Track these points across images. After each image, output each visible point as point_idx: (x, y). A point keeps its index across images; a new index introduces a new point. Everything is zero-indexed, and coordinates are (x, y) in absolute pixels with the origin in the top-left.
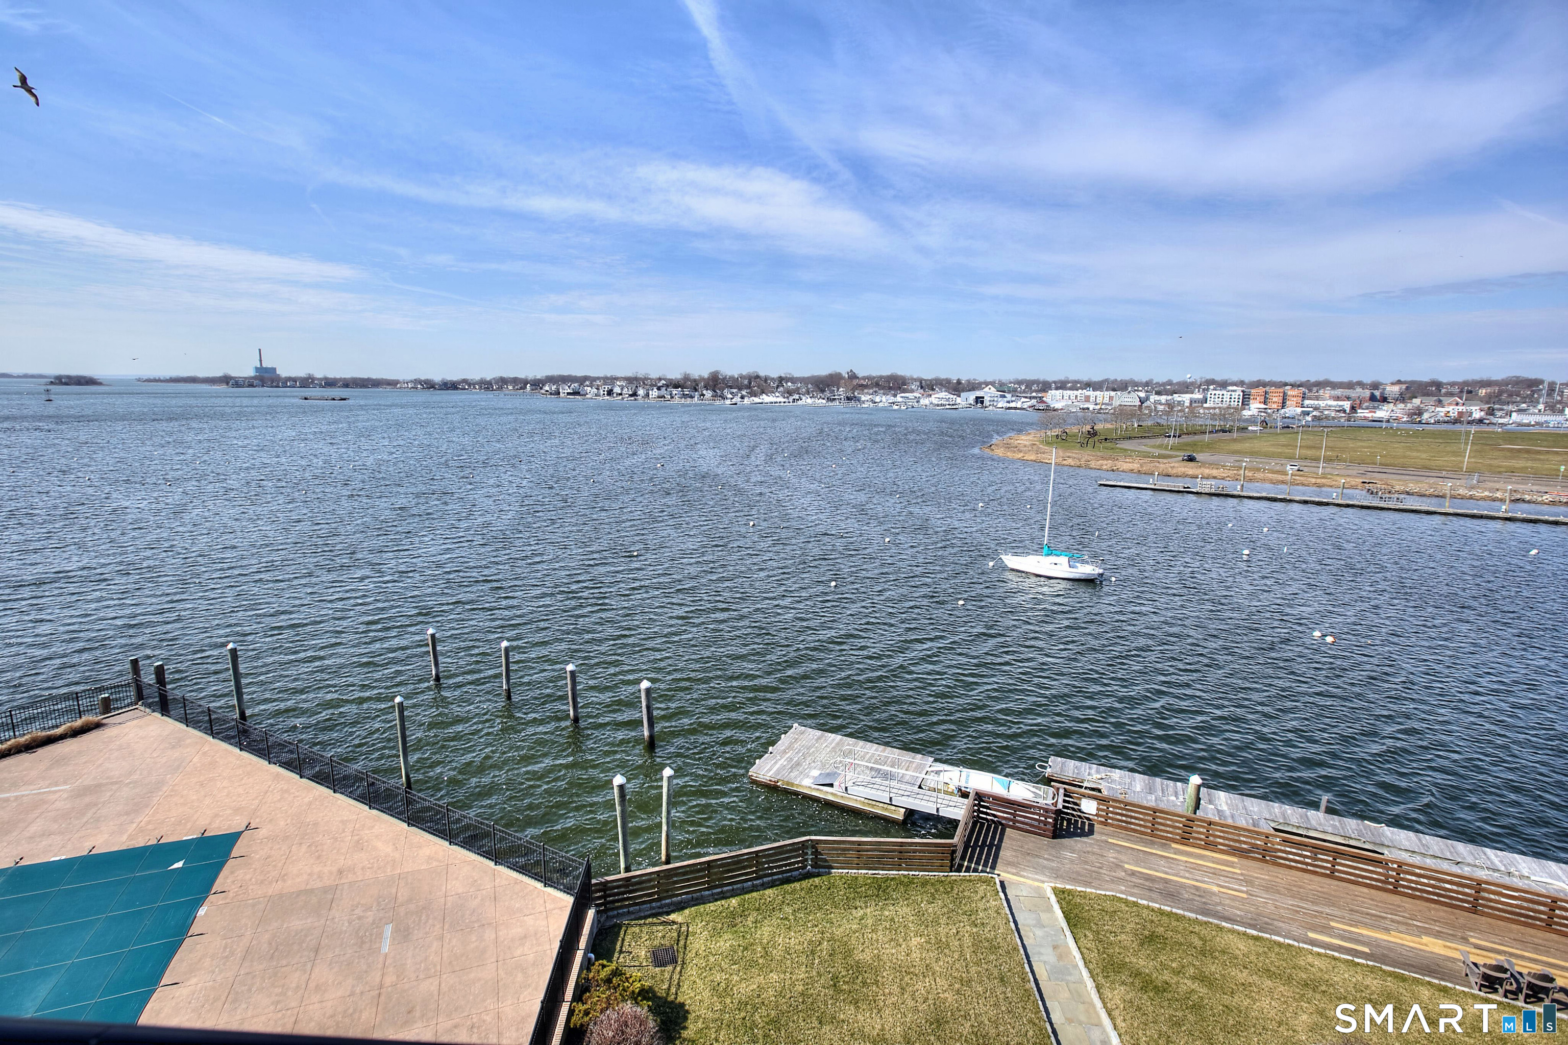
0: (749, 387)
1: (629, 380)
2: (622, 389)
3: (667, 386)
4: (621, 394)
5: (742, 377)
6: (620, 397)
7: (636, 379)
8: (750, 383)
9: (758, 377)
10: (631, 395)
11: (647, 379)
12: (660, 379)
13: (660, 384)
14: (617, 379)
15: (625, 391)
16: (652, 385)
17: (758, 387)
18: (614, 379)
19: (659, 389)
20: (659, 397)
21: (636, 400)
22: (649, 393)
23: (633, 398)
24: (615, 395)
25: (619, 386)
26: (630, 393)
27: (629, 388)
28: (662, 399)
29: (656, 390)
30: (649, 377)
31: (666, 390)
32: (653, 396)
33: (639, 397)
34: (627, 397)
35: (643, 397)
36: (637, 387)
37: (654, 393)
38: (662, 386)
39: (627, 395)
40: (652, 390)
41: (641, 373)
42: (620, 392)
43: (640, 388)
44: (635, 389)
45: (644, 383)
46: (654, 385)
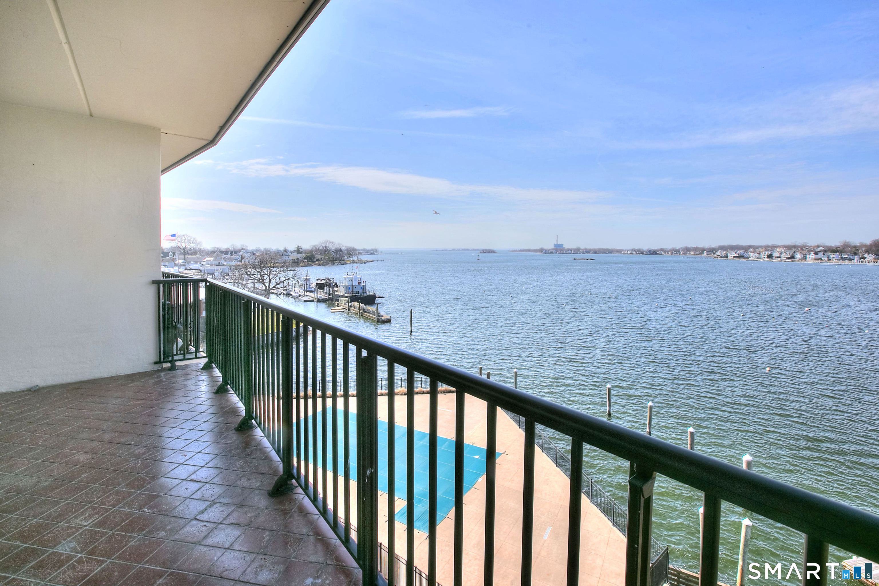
1: (788, 248)
2: (781, 254)
3: (825, 251)
4: (779, 257)
6: (779, 259)
7: (795, 247)
10: (789, 258)
11: (805, 246)
12: (818, 246)
13: (819, 250)
14: (777, 247)
15: (784, 255)
16: (809, 251)
18: (774, 247)
19: (816, 253)
20: (815, 259)
21: (793, 261)
22: (806, 257)
23: (790, 260)
24: (774, 258)
25: (778, 252)
26: (788, 256)
27: (788, 253)
28: (819, 261)
29: (814, 255)
30: (808, 245)
31: (823, 254)
32: (811, 259)
33: (796, 259)
34: (785, 260)
35: (800, 259)
36: (795, 252)
37: (811, 257)
38: (820, 252)
39: (786, 258)
40: (810, 254)
41: (800, 242)
42: (778, 256)
43: (798, 253)
44: (793, 254)
45: (802, 250)
46: (812, 251)
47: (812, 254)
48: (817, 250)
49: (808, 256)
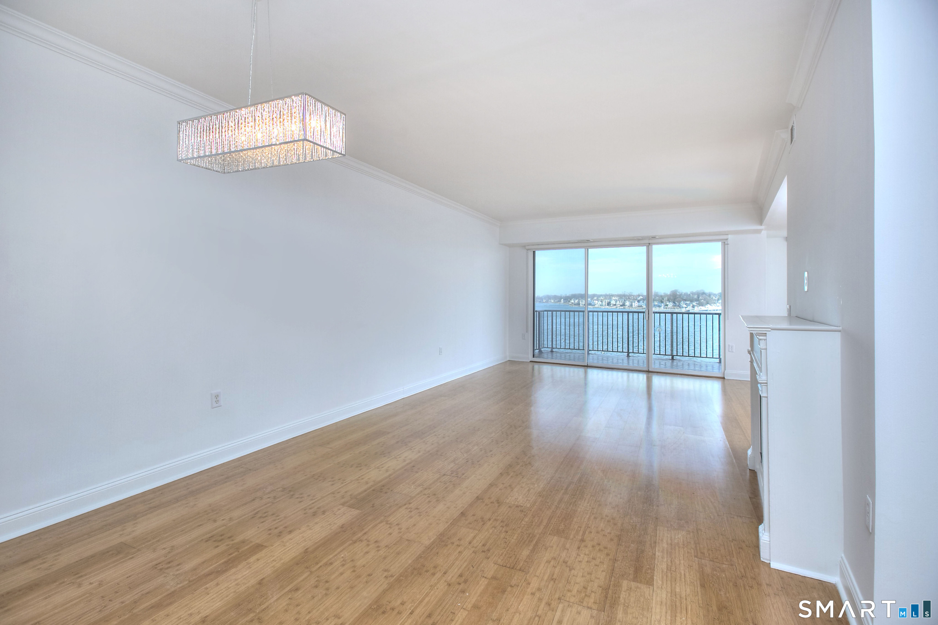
0: (697, 300)
1: (620, 296)
2: (616, 302)
4: (615, 305)
5: (693, 294)
6: (615, 307)
7: (624, 296)
8: (698, 297)
9: (704, 293)
10: (621, 306)
11: (631, 295)
12: (639, 296)
13: (639, 299)
14: (613, 296)
15: (618, 303)
16: (634, 299)
17: (704, 300)
18: (610, 296)
19: (639, 301)
20: (639, 307)
21: (624, 308)
22: (632, 304)
23: (622, 307)
24: (612, 305)
25: (614, 300)
26: (621, 304)
27: (621, 301)
28: (641, 308)
29: (637, 303)
30: (633, 294)
31: (643, 302)
32: (635, 306)
33: (626, 307)
34: (619, 307)
35: (629, 307)
36: (625, 300)
37: (635, 304)
38: (641, 300)
39: (619, 306)
40: (635, 302)
41: (627, 292)
42: (615, 303)
43: (627, 301)
44: (624, 302)
45: (629, 298)
46: (636, 299)
47: (636, 302)
48: (638, 299)
49: (633, 303)
